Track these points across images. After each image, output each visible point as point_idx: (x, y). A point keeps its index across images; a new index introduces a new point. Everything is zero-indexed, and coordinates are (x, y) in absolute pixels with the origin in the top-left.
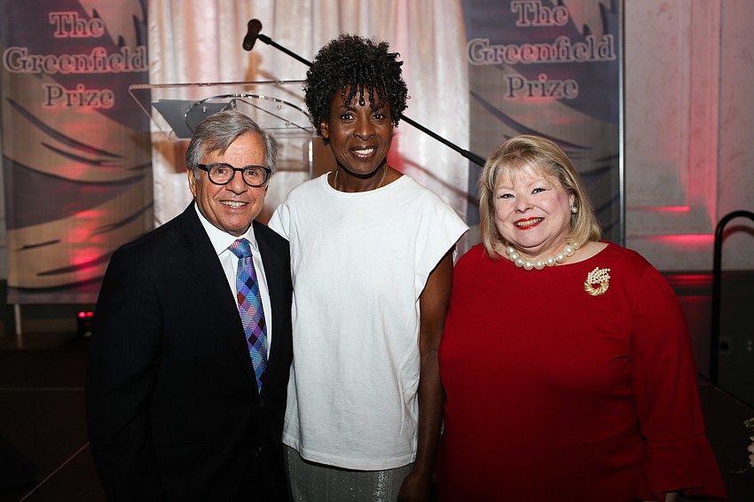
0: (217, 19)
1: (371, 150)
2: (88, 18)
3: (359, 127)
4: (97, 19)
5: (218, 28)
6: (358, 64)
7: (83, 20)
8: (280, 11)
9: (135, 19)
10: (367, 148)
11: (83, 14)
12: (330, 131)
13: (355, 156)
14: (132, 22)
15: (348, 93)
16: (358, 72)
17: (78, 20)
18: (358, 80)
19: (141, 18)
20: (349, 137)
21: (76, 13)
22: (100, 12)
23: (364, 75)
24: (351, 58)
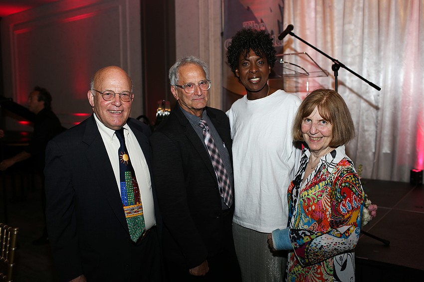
0: (316, 18)
1: (258, 79)
2: (258, 23)
3: (251, 68)
4: (263, 23)
5: (316, 21)
6: (249, 39)
7: (257, 24)
8: (347, 10)
9: (278, 21)
10: (256, 78)
11: (257, 22)
12: (239, 73)
13: (251, 82)
14: (277, 22)
15: (245, 53)
16: (249, 43)
17: (255, 24)
18: (250, 46)
19: (281, 21)
20: (247, 73)
21: (254, 22)
22: (264, 20)
23: (252, 43)
24: (246, 37)
